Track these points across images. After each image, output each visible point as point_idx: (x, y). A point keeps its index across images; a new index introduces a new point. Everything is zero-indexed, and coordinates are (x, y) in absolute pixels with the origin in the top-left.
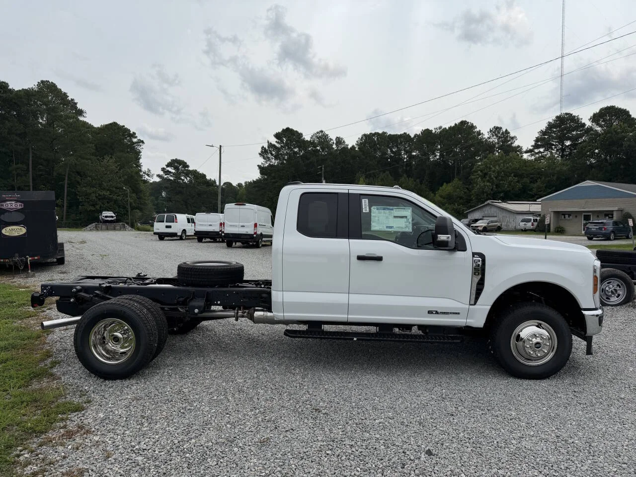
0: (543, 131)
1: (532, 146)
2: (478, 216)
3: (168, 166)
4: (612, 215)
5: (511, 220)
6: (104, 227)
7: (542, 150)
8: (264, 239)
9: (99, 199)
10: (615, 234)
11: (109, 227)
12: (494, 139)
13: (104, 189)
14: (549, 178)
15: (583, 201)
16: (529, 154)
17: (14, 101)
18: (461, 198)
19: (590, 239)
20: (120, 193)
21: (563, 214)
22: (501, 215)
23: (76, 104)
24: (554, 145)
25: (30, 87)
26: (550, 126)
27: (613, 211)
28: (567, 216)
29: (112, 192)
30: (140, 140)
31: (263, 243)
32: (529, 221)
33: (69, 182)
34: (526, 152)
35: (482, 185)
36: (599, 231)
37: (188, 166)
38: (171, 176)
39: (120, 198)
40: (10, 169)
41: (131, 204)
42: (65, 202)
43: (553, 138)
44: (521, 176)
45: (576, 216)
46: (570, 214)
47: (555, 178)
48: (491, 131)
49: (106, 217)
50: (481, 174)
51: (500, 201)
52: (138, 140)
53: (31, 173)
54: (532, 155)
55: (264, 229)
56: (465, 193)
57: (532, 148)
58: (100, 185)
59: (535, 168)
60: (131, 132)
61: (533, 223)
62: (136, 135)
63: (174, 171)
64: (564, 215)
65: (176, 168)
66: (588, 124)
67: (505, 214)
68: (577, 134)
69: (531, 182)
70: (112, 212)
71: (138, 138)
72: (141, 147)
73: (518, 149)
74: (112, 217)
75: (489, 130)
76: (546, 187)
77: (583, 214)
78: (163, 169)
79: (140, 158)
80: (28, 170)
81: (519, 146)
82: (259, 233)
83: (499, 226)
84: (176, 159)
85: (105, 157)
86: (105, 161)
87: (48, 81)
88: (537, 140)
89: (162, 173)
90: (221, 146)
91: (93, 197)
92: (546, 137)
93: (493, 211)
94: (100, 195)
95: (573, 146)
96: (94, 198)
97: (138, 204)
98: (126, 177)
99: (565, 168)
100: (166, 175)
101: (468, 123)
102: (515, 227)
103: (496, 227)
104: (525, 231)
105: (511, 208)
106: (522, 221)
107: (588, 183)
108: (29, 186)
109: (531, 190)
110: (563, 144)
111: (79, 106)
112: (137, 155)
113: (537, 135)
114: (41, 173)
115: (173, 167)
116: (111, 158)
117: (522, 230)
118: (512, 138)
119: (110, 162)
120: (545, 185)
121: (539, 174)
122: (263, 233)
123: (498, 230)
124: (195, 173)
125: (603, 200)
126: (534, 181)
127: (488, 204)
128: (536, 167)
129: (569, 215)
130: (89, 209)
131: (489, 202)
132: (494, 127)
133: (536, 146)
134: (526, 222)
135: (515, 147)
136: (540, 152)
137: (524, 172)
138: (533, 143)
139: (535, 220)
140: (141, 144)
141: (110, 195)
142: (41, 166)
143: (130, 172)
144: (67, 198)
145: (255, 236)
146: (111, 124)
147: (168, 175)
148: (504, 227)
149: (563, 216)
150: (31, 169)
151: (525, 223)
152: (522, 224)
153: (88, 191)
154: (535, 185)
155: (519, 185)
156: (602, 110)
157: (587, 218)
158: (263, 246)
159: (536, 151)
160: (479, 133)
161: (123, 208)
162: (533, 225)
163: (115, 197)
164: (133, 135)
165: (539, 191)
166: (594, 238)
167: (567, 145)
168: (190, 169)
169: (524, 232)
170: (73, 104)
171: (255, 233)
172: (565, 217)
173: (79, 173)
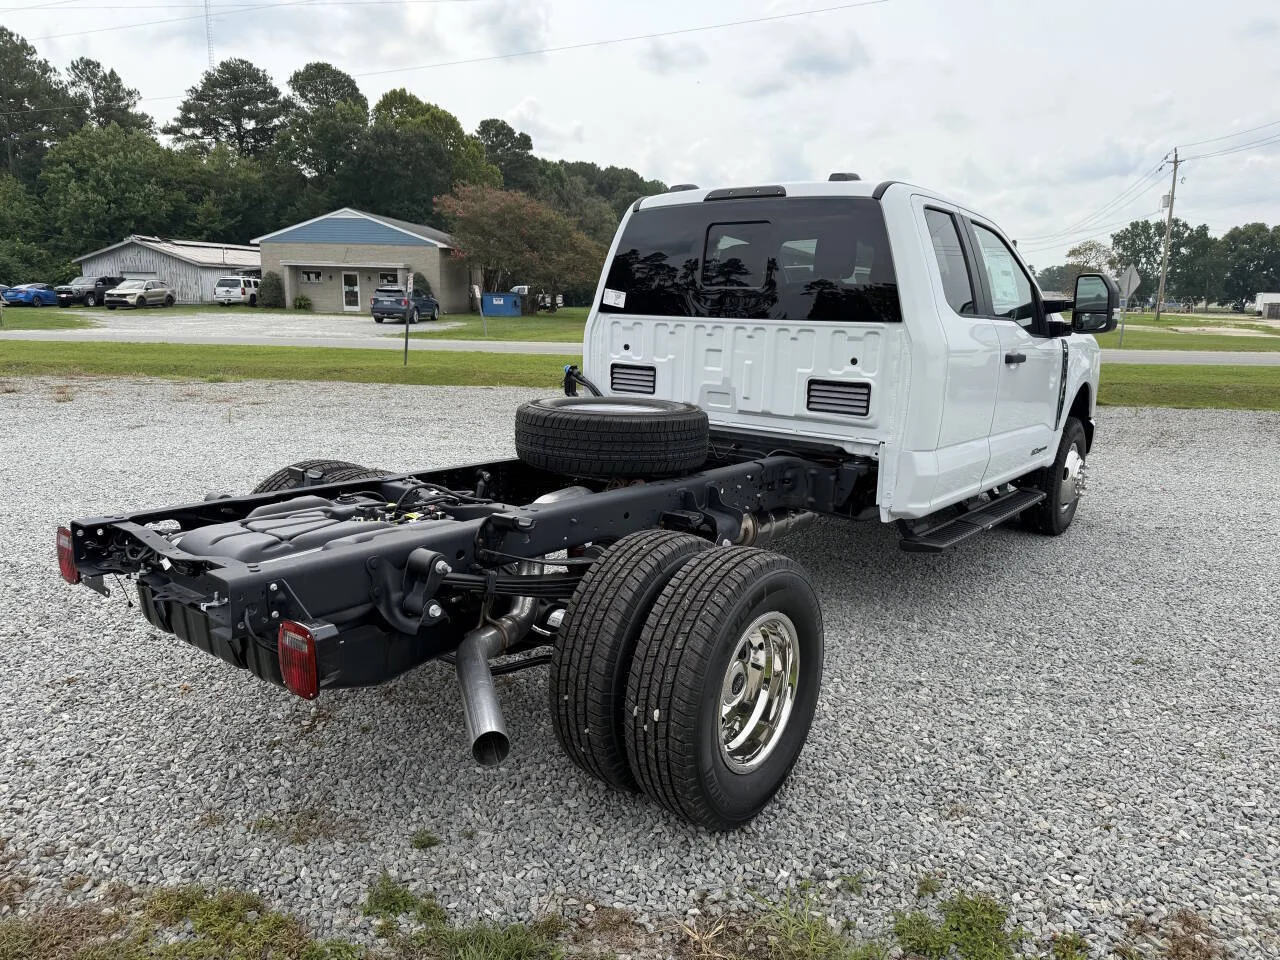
0: (197, 91)
1: (175, 119)
2: (109, 270)
4: (395, 277)
5: (191, 282)
7: (198, 131)
10: (418, 311)
12: (85, 89)
14: (227, 195)
15: (341, 248)
16: (172, 136)
18: (27, 225)
19: (379, 320)
21: (305, 273)
22: (166, 270)
24: (222, 125)
26: (211, 82)
27: (396, 270)
28: (312, 276)
32: (235, 284)
34: (166, 131)
35: (82, 198)
36: (396, 306)
43: (219, 108)
44: (166, 184)
45: (331, 277)
46: (318, 272)
47: (238, 195)
48: (74, 67)
50: (70, 170)
51: (157, 239)
54: (179, 140)
56: (36, 213)
57: (175, 124)
59: (194, 171)
61: (243, 289)
64: (308, 274)
66: (286, 91)
67: (175, 268)
68: (267, 110)
69: (190, 200)
73: (143, 122)
75: (70, 66)
76: (223, 213)
77: (344, 273)
81: (144, 116)
83: (170, 296)
88: (187, 108)
92: (206, 104)
93: (145, 260)
95: (261, 133)
99: (256, 176)
101: (11, 35)
102: (201, 298)
103: (164, 298)
104: (228, 305)
105: (188, 257)
106: (220, 285)
107: (346, 213)
109: (194, 217)
110: (239, 126)
113: (186, 98)
117: (222, 304)
118: (130, 94)
120: (221, 208)
121: (204, 184)
123: (168, 303)
125: (376, 247)
126: (198, 199)
127: (132, 245)
128: (197, 168)
129: (318, 275)
131: (133, 238)
132: (82, 59)
133: (186, 122)
134: (231, 286)
135: (136, 116)
136: (194, 136)
137: (170, 175)
138: (178, 114)
139: (248, 284)
148: (178, 298)
149: (306, 276)
151: (227, 288)
152: (221, 291)
154: (200, 209)
155: (166, 207)
156: (309, 67)
157: (350, 281)
159: (187, 131)
160: (45, 67)
162: (244, 293)
165: (210, 222)
166: (385, 320)
167: (249, 128)
169: (227, 308)
172: (309, 279)
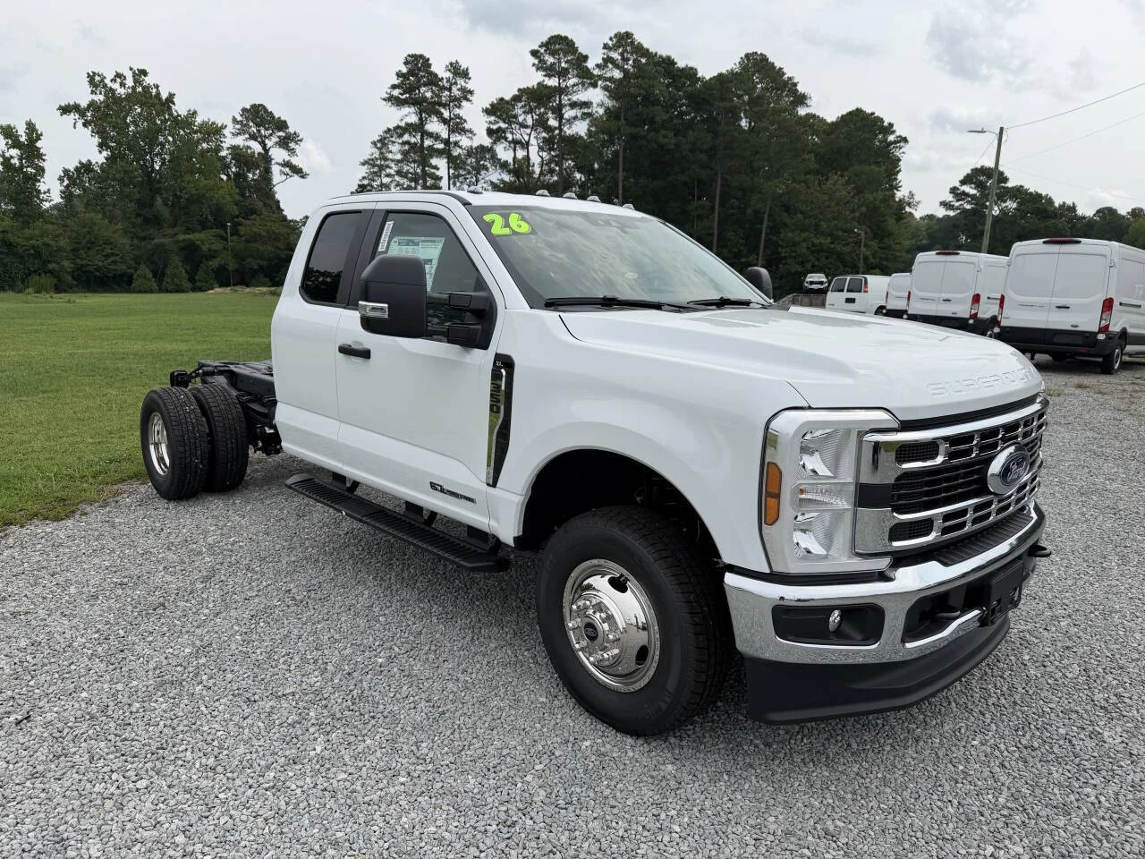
3: (963, 182)
6: (806, 300)
8: (1129, 348)
9: (813, 252)
11: (814, 302)
13: (823, 234)
17: (702, 96)
20: (850, 240)
23: (795, 85)
25: (729, 68)
29: (835, 239)
30: (900, 136)
31: (1126, 358)
33: (771, 224)
37: (1006, 180)
38: (968, 202)
39: (847, 249)
40: (689, 208)
41: (866, 259)
42: (760, 258)
49: (812, 283)
52: (897, 137)
53: (717, 211)
55: (1135, 317)
58: (817, 226)
60: (886, 124)
62: (895, 128)
63: (973, 192)
65: (980, 186)
70: (823, 275)
71: (898, 134)
72: (901, 151)
74: (821, 283)
78: (953, 190)
79: (898, 172)
80: (713, 209)
82: (1115, 328)
84: (982, 167)
85: (830, 175)
86: (830, 182)
87: (756, 53)
89: (949, 198)
90: (1002, 129)
91: (803, 249)
94: (814, 245)
96: (804, 251)
97: (881, 258)
98: (864, 209)
100: (958, 201)
108: (712, 234)
111: (801, 88)
112: (893, 165)
114: (732, 211)
115: (973, 183)
116: (842, 176)
119: (838, 184)
122: (1130, 330)
124: (1018, 193)
130: (793, 270)
140: (902, 144)
141: (832, 243)
142: (734, 200)
143: (872, 199)
144: (764, 251)
145: (1101, 337)
146: (850, 113)
147: (963, 200)
150: (717, 207)
153: (796, 239)
158: (1126, 366)
161: (851, 268)
163: (839, 248)
164: (889, 129)
168: (1010, 184)
170: (790, 86)
171: (1104, 329)
173: (787, 208)
